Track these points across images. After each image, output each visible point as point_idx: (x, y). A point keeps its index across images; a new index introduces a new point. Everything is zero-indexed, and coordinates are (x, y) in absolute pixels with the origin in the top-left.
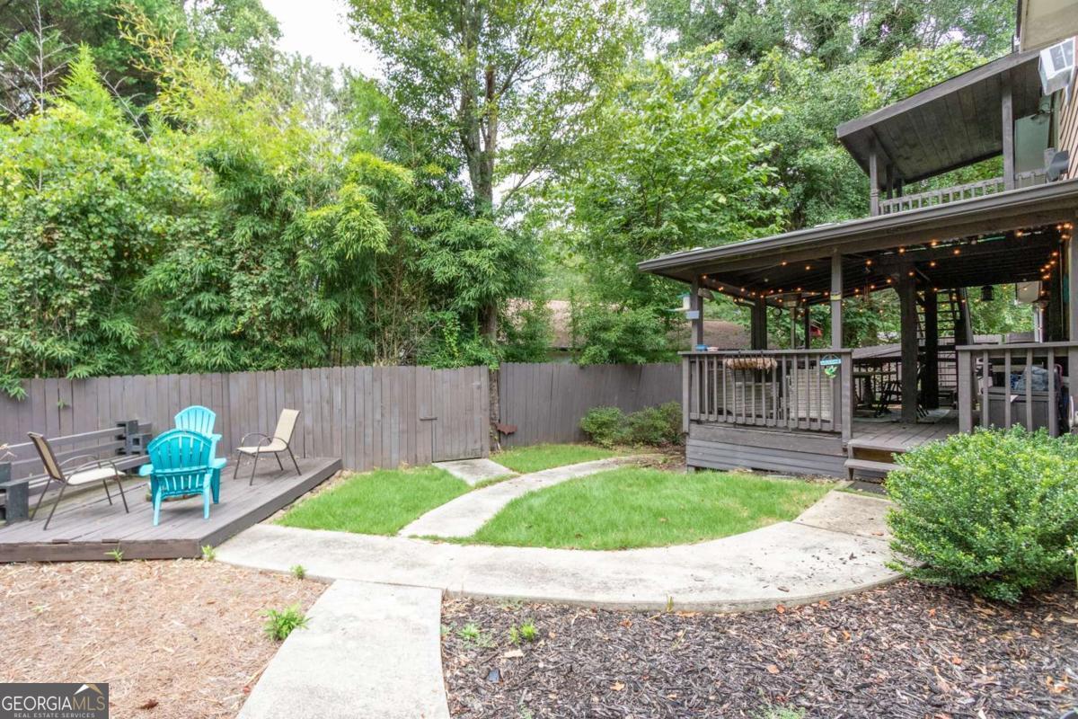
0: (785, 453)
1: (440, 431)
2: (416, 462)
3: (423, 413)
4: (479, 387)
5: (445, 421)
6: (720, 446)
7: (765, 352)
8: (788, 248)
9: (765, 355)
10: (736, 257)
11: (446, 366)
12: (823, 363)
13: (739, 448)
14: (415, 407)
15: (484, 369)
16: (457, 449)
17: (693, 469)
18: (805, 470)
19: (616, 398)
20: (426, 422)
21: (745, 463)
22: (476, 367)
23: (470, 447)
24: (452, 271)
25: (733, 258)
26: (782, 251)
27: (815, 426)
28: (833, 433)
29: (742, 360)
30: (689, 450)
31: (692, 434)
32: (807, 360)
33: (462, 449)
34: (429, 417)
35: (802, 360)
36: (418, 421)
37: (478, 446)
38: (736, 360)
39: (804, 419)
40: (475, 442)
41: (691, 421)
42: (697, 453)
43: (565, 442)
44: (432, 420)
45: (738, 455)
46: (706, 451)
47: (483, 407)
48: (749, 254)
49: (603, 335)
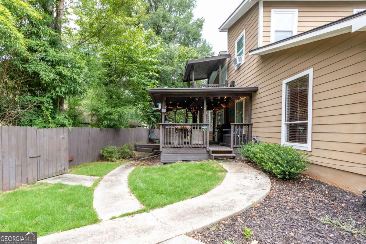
0: (192, 155)
1: (42, 163)
2: (27, 182)
3: (31, 153)
4: (63, 138)
5: (45, 157)
6: (172, 155)
7: (187, 124)
8: (197, 92)
9: (188, 125)
10: (182, 93)
11: (45, 127)
12: (203, 127)
13: (178, 155)
14: (26, 150)
15: (65, 129)
16: (52, 171)
17: (163, 164)
18: (198, 159)
19: (111, 142)
20: (34, 159)
21: (180, 159)
22: (62, 128)
23: (58, 169)
24: (52, 76)
25: (181, 93)
26: (196, 93)
27: (197, 146)
28: (204, 147)
29: (183, 126)
30: (162, 157)
31: (163, 152)
32: (195, 126)
33: (54, 171)
34: (36, 156)
35: (194, 126)
36: (28, 158)
37: (63, 168)
38: (181, 126)
39: (194, 144)
40: (61, 166)
41: (163, 147)
42: (164, 158)
43: (93, 161)
44: (37, 157)
45: (178, 157)
46: (168, 157)
47: (65, 148)
48: (186, 92)
49: (109, 117)
